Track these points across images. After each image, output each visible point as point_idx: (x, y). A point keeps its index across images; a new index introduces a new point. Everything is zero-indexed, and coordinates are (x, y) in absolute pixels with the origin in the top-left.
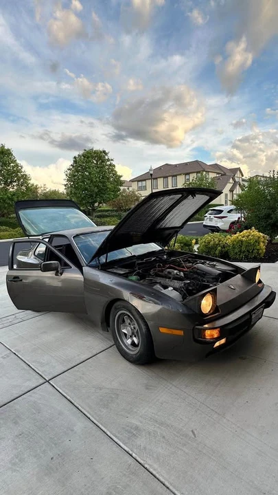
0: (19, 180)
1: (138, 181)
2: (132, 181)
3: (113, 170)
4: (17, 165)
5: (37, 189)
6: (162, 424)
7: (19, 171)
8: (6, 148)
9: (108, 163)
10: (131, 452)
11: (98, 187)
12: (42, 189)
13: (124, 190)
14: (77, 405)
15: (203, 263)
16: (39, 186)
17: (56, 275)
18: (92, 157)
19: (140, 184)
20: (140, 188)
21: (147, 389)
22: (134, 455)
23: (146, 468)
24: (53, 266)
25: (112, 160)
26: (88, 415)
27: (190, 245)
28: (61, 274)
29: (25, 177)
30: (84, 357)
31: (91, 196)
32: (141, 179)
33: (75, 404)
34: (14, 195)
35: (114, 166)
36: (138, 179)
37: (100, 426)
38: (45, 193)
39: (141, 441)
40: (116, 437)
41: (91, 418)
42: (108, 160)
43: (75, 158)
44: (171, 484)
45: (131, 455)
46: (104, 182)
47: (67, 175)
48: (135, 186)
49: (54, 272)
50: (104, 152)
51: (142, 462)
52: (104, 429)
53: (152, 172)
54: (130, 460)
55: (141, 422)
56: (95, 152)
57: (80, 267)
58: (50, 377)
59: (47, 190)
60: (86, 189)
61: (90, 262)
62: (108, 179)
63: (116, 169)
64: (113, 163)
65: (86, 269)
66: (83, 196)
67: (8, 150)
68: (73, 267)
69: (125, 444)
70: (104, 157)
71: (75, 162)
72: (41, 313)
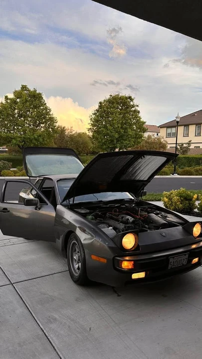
0: (46, 122)
1: (168, 127)
2: (161, 127)
3: (136, 117)
4: (46, 109)
5: (64, 131)
6: (73, 320)
7: (48, 113)
8: (37, 92)
9: (133, 109)
10: (43, 329)
11: (119, 133)
12: (69, 131)
13: (149, 137)
14: (24, 300)
15: (157, 214)
16: (66, 128)
17: (36, 209)
18: (118, 103)
19: (169, 130)
20: (169, 135)
21: (76, 300)
22: (45, 331)
23: (48, 339)
24: (34, 202)
25: (137, 106)
26: (28, 307)
27: (191, 200)
28: (39, 209)
29: (52, 120)
30: (44, 274)
31: (112, 141)
32: (171, 125)
33: (24, 299)
34: (40, 136)
35: (139, 112)
36: (167, 125)
37: (33, 313)
38: (71, 135)
39: (53, 326)
40: (39, 321)
41: (29, 308)
42: (133, 106)
43: (100, 103)
44: (58, 348)
45: (43, 331)
46: (126, 129)
47: (91, 119)
48: (163, 132)
49: (34, 207)
50: (130, 98)
51: (47, 335)
52: (34, 315)
53: (178, 120)
54: (41, 333)
55: (60, 317)
56: (121, 98)
57: (55, 205)
58: (14, 282)
59: (74, 133)
60: (107, 134)
61: (63, 201)
62: (131, 125)
63: (140, 115)
64: (138, 109)
65: (59, 207)
66: (103, 141)
67: (40, 94)
68: (49, 204)
69: (42, 325)
70: (130, 103)
71: (100, 107)
72: (30, 241)
